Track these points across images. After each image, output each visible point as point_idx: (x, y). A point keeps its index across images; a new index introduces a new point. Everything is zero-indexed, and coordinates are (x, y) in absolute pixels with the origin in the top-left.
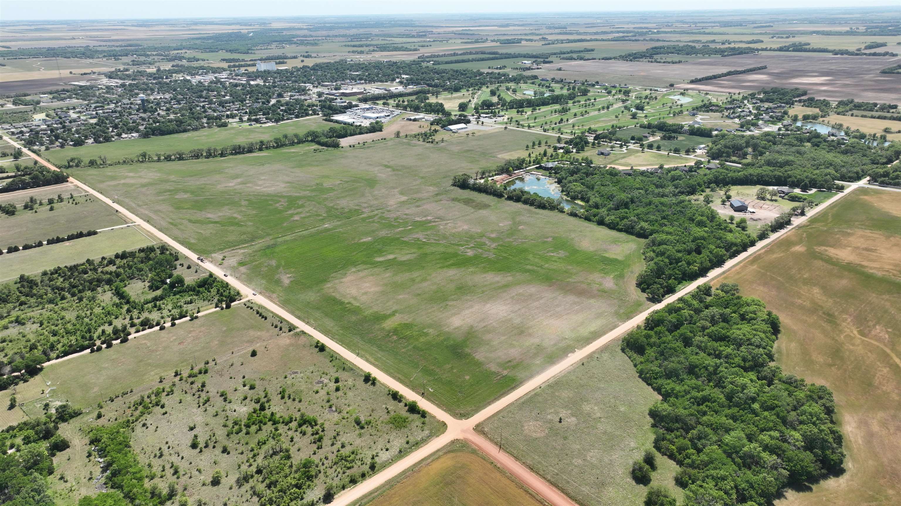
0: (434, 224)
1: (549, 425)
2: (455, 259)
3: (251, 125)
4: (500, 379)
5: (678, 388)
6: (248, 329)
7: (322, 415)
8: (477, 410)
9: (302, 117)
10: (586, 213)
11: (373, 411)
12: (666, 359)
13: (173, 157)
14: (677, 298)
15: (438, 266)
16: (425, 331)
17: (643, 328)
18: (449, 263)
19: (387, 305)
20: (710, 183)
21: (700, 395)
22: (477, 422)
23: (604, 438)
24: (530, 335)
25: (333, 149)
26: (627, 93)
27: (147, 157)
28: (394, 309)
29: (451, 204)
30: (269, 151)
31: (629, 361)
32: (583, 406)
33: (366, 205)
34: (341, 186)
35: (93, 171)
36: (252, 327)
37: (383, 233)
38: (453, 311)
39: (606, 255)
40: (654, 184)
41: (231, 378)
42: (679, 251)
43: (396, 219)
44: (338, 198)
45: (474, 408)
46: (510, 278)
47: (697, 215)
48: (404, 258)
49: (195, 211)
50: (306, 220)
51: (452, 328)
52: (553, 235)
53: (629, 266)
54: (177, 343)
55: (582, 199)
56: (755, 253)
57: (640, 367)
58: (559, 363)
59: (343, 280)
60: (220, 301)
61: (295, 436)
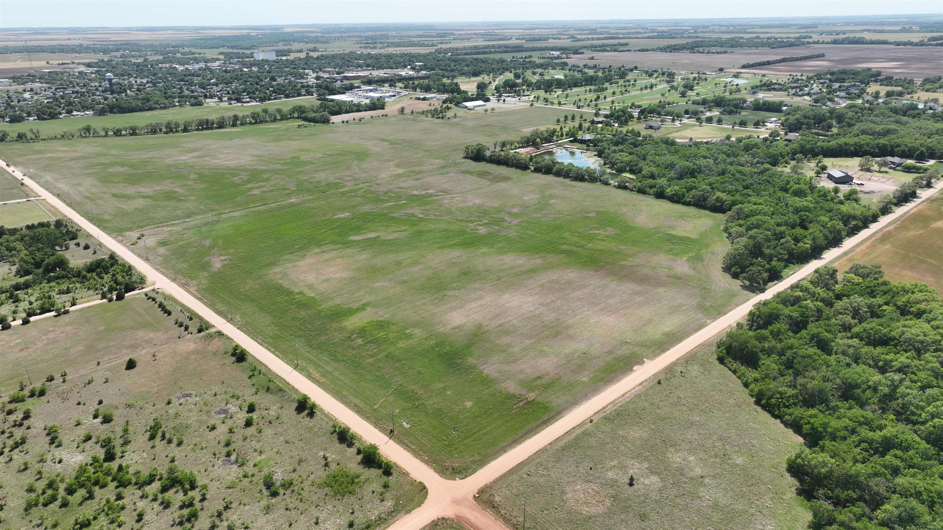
0: (436, 198)
1: (612, 491)
2: (461, 238)
3: (230, 104)
4: (523, 407)
5: (834, 423)
6: (138, 328)
7: (210, 469)
8: (482, 462)
9: (293, 97)
10: (639, 184)
11: (300, 462)
12: (797, 374)
13: (123, 132)
14: (788, 285)
15: (437, 245)
16: (408, 331)
17: (746, 327)
18: (452, 243)
19: (356, 295)
20: (794, 153)
21: (877, 435)
22: (481, 485)
23: (716, 517)
24: (570, 337)
25: (321, 124)
26: (671, 75)
27: (92, 132)
28: (365, 301)
29: (461, 177)
30: (242, 127)
31: (734, 377)
32: (669, 455)
33: (349, 178)
34: (323, 159)
35: (19, 146)
36: (145, 326)
37: (366, 208)
38: (454, 304)
39: (673, 232)
40: (724, 153)
41: (79, 404)
42: (778, 225)
43: (385, 193)
44: (316, 171)
45: (477, 458)
46: (539, 261)
47: (792, 183)
48: (390, 237)
49: (126, 185)
50: (269, 194)
51: (449, 327)
52: (596, 209)
53: (707, 245)
54: (17, 350)
55: (632, 171)
56: (881, 229)
57: (755, 387)
58: (619, 381)
59: (299, 264)
60: (111, 290)
61: (148, 511)
